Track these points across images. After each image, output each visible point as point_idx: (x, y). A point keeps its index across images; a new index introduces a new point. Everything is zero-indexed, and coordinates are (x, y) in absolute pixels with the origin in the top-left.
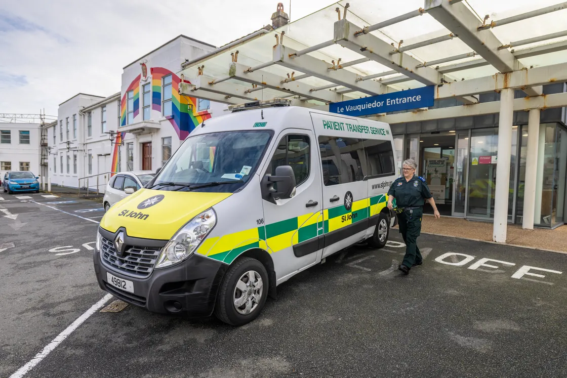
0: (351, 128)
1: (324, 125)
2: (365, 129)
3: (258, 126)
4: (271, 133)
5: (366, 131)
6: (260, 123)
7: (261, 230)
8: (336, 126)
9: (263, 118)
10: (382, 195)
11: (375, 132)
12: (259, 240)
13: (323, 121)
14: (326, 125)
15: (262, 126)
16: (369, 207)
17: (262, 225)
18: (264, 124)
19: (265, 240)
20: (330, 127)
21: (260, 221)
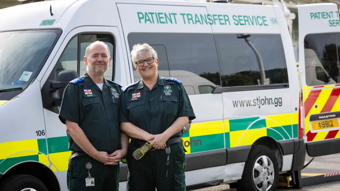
0: (191, 19)
1: (140, 18)
2: (220, 20)
3: (45, 25)
4: (59, 32)
5: (222, 22)
6: (48, 21)
7: (41, 143)
8: (160, 18)
9: (52, 14)
10: (258, 118)
11: (242, 22)
12: (39, 153)
13: (138, 13)
14: (143, 18)
15: (49, 24)
16: (227, 134)
17: (42, 137)
18: (51, 22)
19: (46, 154)
20: (149, 20)
21: (40, 133)
